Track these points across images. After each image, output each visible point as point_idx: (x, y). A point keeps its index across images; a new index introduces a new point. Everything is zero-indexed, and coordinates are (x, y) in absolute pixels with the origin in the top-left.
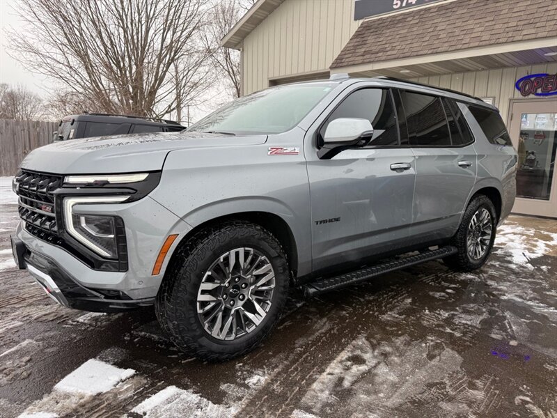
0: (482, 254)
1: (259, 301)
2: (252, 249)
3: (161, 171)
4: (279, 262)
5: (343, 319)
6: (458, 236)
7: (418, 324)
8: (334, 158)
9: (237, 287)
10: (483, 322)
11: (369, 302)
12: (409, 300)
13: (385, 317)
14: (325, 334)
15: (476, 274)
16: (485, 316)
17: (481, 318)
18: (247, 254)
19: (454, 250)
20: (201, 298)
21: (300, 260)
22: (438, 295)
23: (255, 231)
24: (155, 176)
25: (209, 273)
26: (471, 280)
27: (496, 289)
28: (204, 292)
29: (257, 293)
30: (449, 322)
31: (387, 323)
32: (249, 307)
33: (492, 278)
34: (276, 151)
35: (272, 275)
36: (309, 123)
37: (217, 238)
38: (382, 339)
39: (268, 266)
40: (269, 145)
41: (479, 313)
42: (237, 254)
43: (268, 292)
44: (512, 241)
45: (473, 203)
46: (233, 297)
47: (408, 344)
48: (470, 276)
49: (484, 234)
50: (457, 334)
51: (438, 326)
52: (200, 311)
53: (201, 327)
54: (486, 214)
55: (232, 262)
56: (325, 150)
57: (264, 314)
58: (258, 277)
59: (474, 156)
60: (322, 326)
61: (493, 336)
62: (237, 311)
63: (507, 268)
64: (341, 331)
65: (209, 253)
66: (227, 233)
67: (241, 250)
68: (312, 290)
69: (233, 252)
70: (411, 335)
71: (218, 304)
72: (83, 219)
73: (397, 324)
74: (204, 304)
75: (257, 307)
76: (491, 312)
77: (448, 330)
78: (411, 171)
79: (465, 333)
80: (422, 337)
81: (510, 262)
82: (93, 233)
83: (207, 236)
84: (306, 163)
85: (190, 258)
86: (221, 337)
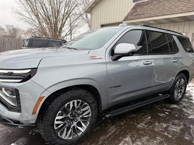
0: (180, 96)
1: (84, 122)
2: (80, 101)
3: (37, 68)
4: (93, 105)
5: (121, 126)
6: (171, 90)
7: (153, 130)
8: (118, 60)
9: (74, 116)
10: (181, 130)
11: (133, 118)
12: (150, 117)
13: (139, 126)
14: (113, 134)
15: (178, 105)
16: (182, 127)
17: (180, 128)
18: (78, 103)
19: (169, 96)
20: (56, 122)
21: (102, 104)
22: (162, 115)
23: (82, 92)
24: (34, 71)
25: (60, 112)
26: (176, 108)
27: (186, 113)
28: (57, 120)
29: (83, 118)
30: (166, 129)
31: (140, 129)
32: (79, 124)
33: (185, 107)
34: (93, 58)
35: (90, 110)
36: (108, 45)
37: (64, 96)
38: (137, 138)
39: (88, 107)
40: (90, 55)
41: (179, 125)
42: (74, 103)
43: (88, 118)
44: (192, 89)
45: (177, 77)
46: (72, 120)
47: (148, 141)
48: (175, 106)
49: (181, 88)
50: (170, 136)
51: (162, 131)
52: (56, 128)
53: (57, 135)
54: (183, 80)
55: (71, 106)
56: (115, 57)
57: (86, 127)
58: (84, 112)
59: (179, 58)
60: (112, 130)
61: (186, 138)
62: (74, 127)
63: (190, 102)
64: (120, 132)
65: (60, 104)
66: (69, 94)
67: (76, 101)
68: (108, 116)
69: (71, 102)
70: (150, 136)
71: (65, 124)
72: (3, 89)
73: (144, 130)
74: (58, 125)
75: (83, 124)
76: (185, 125)
77: (166, 134)
78: (153, 64)
79: (173, 136)
80: (155, 138)
81: (192, 100)
82: (8, 95)
83: (59, 96)
84: (106, 63)
85: (51, 106)
86: (66, 138)
